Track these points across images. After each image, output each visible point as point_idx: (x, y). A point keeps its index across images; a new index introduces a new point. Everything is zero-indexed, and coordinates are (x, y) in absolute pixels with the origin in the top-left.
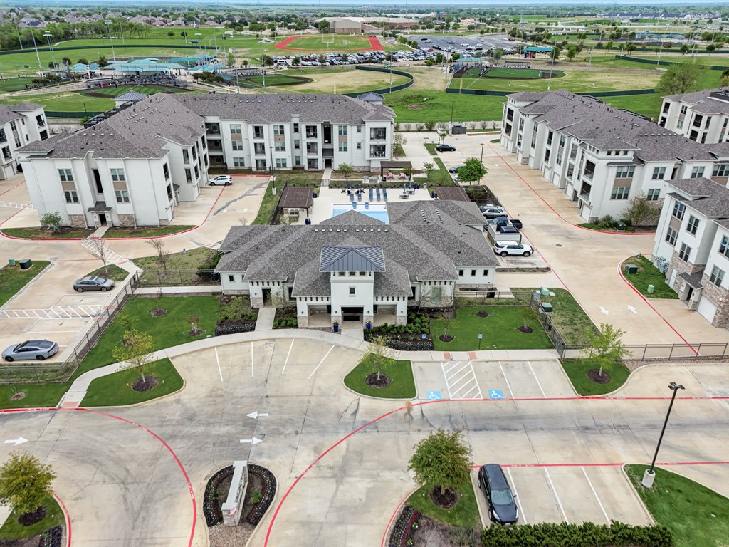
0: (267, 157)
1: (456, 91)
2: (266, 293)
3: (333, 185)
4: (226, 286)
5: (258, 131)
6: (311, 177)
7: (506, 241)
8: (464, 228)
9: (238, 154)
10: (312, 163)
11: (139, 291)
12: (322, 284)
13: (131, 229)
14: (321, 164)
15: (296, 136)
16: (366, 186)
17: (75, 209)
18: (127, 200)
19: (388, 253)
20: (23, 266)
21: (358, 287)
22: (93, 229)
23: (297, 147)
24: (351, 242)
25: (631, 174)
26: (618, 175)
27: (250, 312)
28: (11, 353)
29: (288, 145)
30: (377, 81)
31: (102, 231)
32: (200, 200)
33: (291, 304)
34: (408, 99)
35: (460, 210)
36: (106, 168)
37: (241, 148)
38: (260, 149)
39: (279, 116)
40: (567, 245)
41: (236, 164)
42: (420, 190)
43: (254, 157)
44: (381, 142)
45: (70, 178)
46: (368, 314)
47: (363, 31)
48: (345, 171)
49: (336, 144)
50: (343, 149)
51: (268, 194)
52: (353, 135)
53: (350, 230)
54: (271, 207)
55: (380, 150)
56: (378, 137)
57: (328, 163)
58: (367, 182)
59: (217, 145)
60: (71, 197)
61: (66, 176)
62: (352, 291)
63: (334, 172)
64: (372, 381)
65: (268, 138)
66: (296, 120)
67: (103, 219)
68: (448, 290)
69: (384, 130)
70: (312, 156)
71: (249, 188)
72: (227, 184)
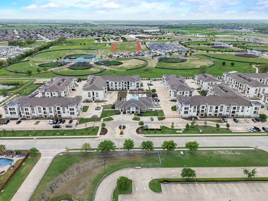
0: (117, 88)
1: (157, 68)
2: (122, 110)
3: (129, 93)
4: (116, 109)
5: (116, 83)
6: (125, 91)
7: (156, 103)
8: (149, 101)
9: (112, 87)
10: (125, 89)
11: (104, 110)
12: (129, 108)
13: (98, 101)
14: (127, 89)
15: (123, 84)
16: (135, 93)
17: (90, 98)
18: (98, 97)
19: (138, 105)
20: (86, 107)
21: (134, 109)
22: (92, 101)
23: (123, 86)
24: (133, 103)
25: (176, 93)
26: (174, 93)
27: (119, 112)
28: (93, 116)
29: (121, 85)
30: (139, 64)
31: (94, 102)
32: (107, 96)
33: (125, 111)
34: (146, 70)
35: (149, 98)
36: (96, 92)
37: (112, 86)
38: (116, 86)
39: (119, 80)
40: (166, 104)
41: (111, 89)
42: (145, 94)
43: (115, 88)
44: (138, 85)
45: (90, 93)
46: (135, 112)
47: (136, 41)
48: (131, 90)
49: (130, 85)
50: (131, 86)
51: (118, 95)
52: (133, 84)
53: (133, 102)
54: (119, 97)
55: (138, 86)
56: (137, 84)
57: (128, 89)
58: (136, 92)
59: (108, 85)
60: (89, 96)
61: (89, 93)
62: (133, 109)
63: (129, 90)
64: (135, 119)
65: (118, 85)
66: (123, 81)
67: (94, 100)
68: (145, 110)
69: (139, 83)
70: (125, 87)
71: (115, 94)
72: (111, 93)
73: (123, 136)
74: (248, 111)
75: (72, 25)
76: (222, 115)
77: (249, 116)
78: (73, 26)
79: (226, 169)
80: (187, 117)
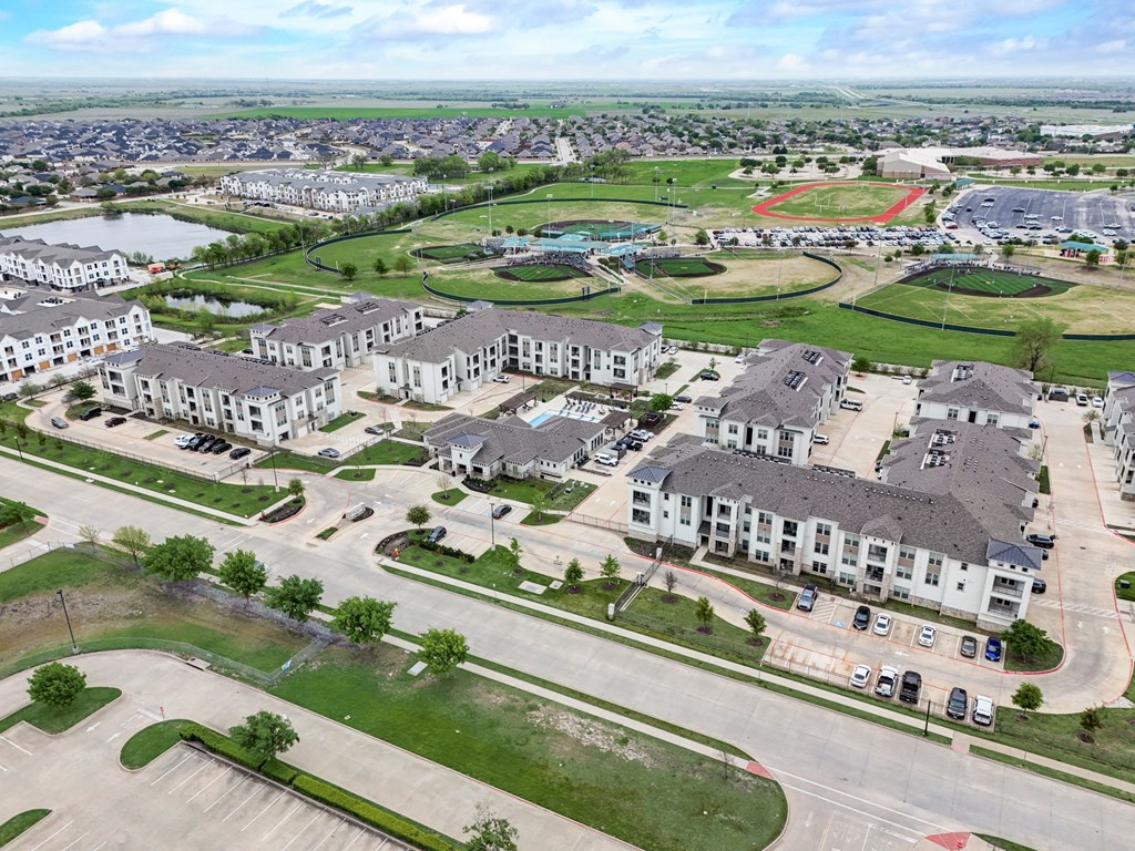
0: (543, 365)
1: (851, 308)
4: (425, 444)
5: (540, 346)
9: (526, 360)
10: (576, 374)
11: (392, 439)
12: (449, 449)
13: (418, 404)
14: (581, 377)
15: (565, 353)
17: (394, 386)
18: (420, 386)
20: (353, 414)
22: (401, 400)
23: (565, 361)
25: (717, 427)
27: (426, 459)
29: (559, 359)
30: (793, 280)
31: (405, 402)
34: (782, 313)
36: (412, 364)
37: (528, 356)
38: (538, 358)
39: (554, 337)
41: (524, 367)
43: (535, 364)
45: (394, 368)
47: (923, 176)
49: (592, 362)
50: (597, 368)
52: (604, 358)
55: (623, 373)
56: (620, 362)
57: (588, 376)
58: (597, 397)
59: (514, 351)
60: (393, 380)
62: (461, 455)
64: (445, 497)
65: (546, 353)
66: (567, 340)
67: (407, 395)
69: (624, 358)
72: (504, 382)
73: (315, 546)
74: (961, 586)
75: (736, 103)
76: (827, 575)
77: (972, 618)
78: (739, 106)
79: (477, 789)
80: (647, 540)
